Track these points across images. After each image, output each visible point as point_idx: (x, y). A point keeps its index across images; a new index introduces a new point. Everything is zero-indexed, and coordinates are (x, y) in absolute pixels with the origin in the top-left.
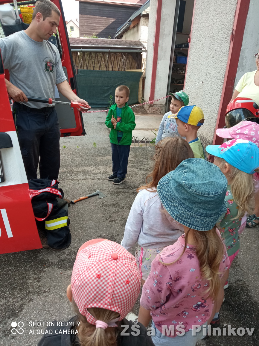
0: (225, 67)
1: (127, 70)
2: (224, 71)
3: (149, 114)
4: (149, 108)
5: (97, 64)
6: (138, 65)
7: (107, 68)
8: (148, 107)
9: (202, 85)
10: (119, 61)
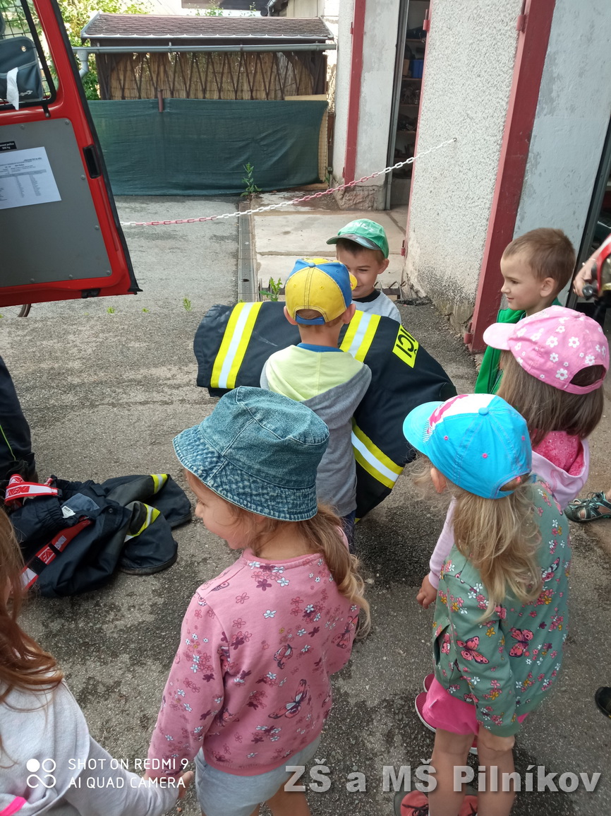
0: (504, 103)
1: (287, 98)
2: (504, 114)
3: (343, 210)
4: (343, 195)
5: (211, 82)
6: (317, 84)
7: (239, 93)
8: (341, 193)
9: (455, 148)
10: (269, 74)
